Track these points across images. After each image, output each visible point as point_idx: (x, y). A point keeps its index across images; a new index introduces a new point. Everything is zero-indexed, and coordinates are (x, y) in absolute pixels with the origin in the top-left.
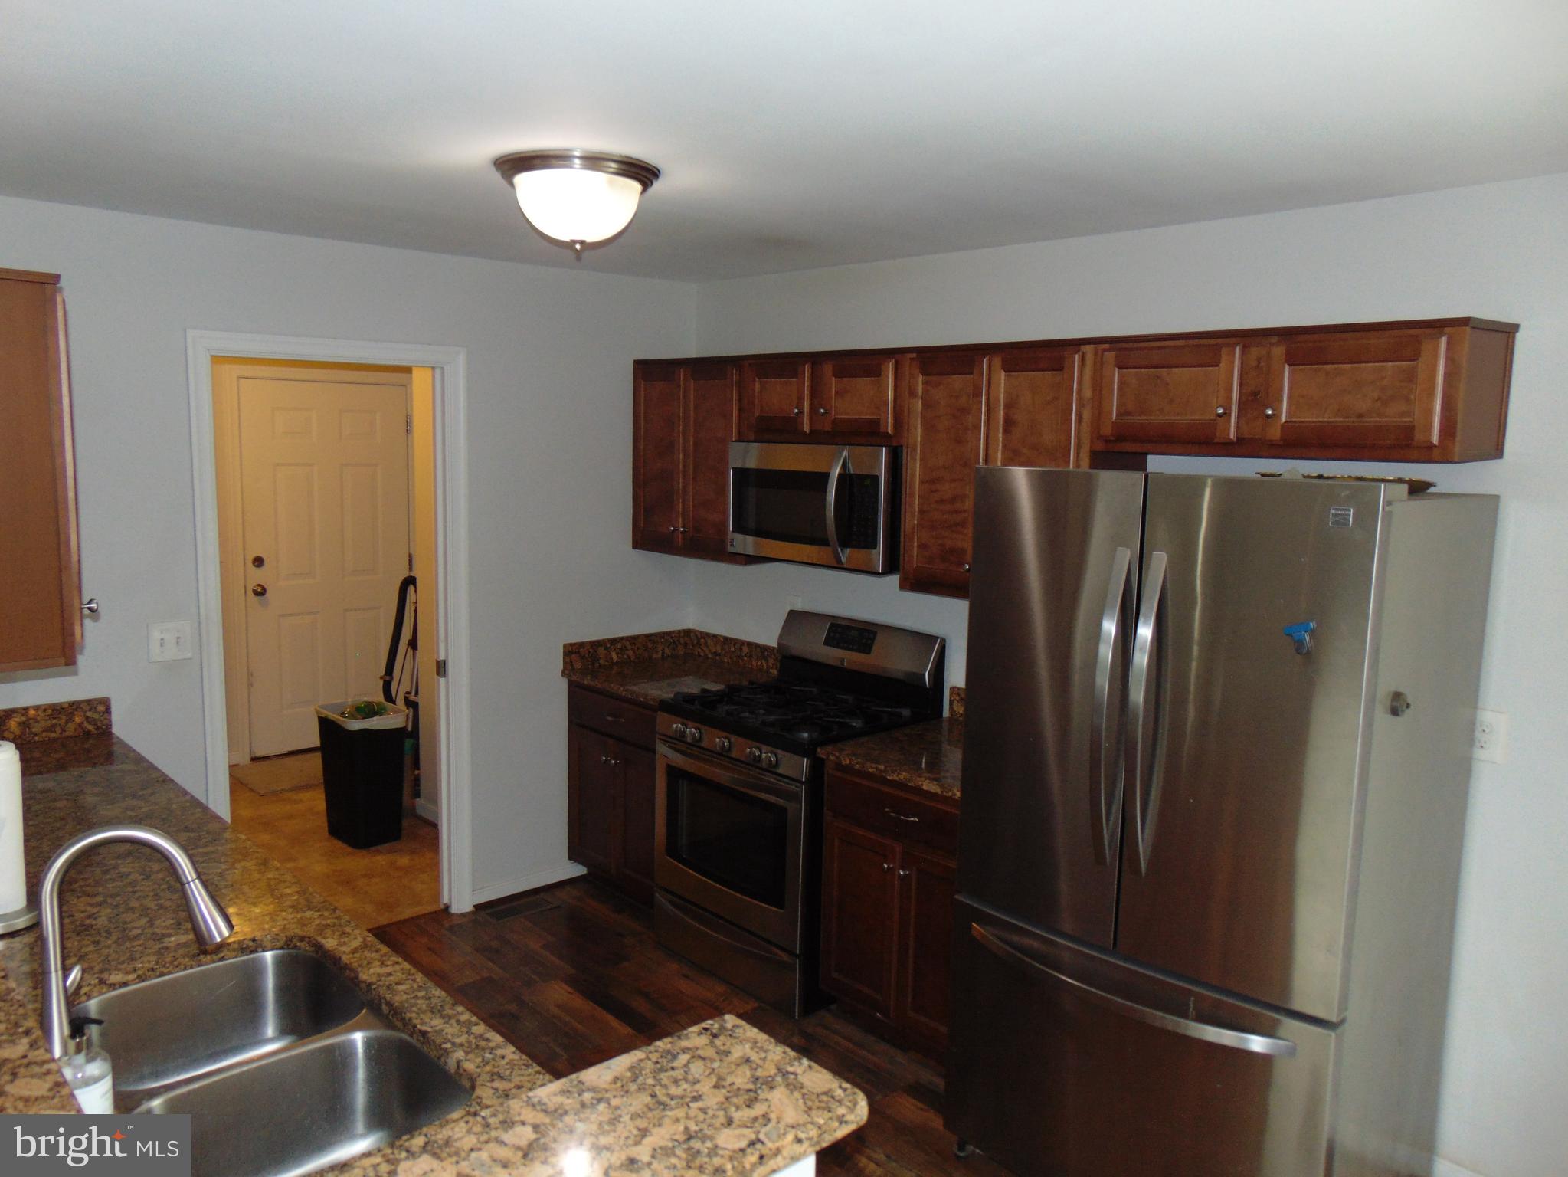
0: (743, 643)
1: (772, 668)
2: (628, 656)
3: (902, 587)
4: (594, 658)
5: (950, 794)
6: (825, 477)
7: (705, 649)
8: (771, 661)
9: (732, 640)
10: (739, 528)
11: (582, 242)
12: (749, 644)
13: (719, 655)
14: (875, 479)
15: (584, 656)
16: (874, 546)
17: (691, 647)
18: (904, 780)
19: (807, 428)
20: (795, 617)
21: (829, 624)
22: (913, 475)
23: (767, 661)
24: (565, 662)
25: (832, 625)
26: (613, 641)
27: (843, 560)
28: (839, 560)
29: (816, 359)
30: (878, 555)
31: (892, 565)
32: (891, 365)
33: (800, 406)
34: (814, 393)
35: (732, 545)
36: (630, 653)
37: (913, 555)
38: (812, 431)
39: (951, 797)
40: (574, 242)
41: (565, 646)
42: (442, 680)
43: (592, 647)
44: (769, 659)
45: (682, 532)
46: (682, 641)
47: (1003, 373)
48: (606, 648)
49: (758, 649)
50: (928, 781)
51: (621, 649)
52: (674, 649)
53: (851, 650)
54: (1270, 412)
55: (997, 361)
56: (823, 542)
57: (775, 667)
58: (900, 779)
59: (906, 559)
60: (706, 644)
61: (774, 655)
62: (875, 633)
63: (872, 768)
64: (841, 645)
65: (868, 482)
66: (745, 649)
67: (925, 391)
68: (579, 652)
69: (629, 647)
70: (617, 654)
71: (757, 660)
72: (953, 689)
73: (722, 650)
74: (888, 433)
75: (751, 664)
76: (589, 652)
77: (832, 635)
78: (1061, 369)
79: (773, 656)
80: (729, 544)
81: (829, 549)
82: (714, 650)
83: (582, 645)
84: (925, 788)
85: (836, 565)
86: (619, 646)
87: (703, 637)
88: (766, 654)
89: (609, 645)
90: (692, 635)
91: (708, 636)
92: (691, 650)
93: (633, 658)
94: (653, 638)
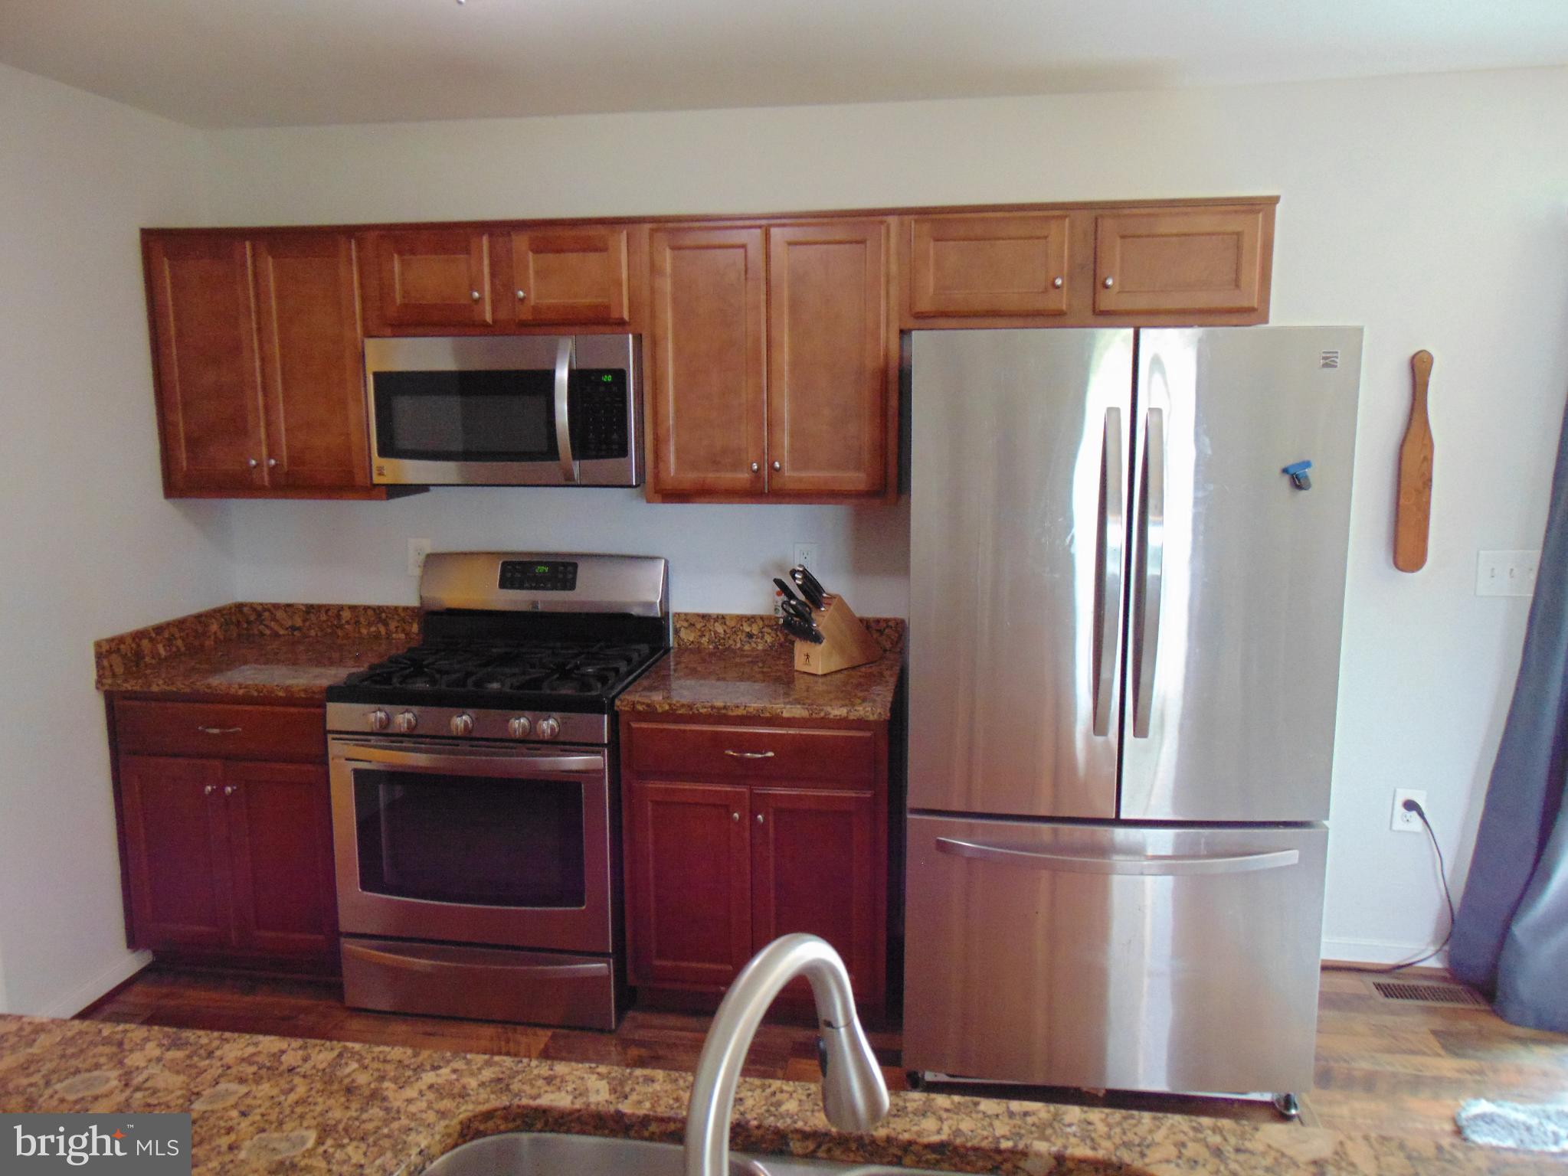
1: (396, 632)
2: (177, 647)
4: (139, 655)
5: (822, 714)
7: (272, 624)
8: (393, 625)
9: (320, 607)
10: (388, 451)
13: (299, 629)
14: (618, 374)
15: (126, 654)
16: (619, 453)
17: (245, 625)
18: (755, 712)
19: (488, 318)
20: (434, 561)
21: (501, 562)
22: (664, 368)
23: (386, 625)
24: (100, 668)
25: (504, 564)
26: (159, 629)
27: (577, 475)
28: (570, 476)
29: (500, 230)
32: (621, 238)
33: (476, 290)
36: (179, 643)
38: (495, 321)
41: (98, 645)
43: (134, 639)
44: (390, 622)
45: (271, 466)
46: (234, 619)
48: (151, 640)
49: (370, 612)
50: (788, 706)
51: (169, 640)
52: (226, 631)
53: (544, 588)
56: (547, 457)
57: (399, 629)
58: (748, 712)
60: (274, 619)
61: (398, 615)
62: (575, 566)
63: (704, 708)
64: (527, 585)
65: (608, 378)
66: (346, 615)
67: (674, 267)
68: (119, 649)
69: (177, 635)
70: (164, 645)
71: (370, 625)
72: (677, 615)
73: (305, 621)
74: (624, 318)
75: (359, 632)
76: (132, 649)
77: (509, 575)
79: (396, 617)
80: (375, 472)
81: (556, 465)
82: (290, 624)
83: (120, 640)
84: (785, 715)
85: (564, 483)
86: (166, 635)
87: (265, 610)
88: (384, 615)
89: (154, 635)
90: (245, 609)
91: (276, 606)
92: (247, 629)
93: (183, 649)
94: (203, 619)
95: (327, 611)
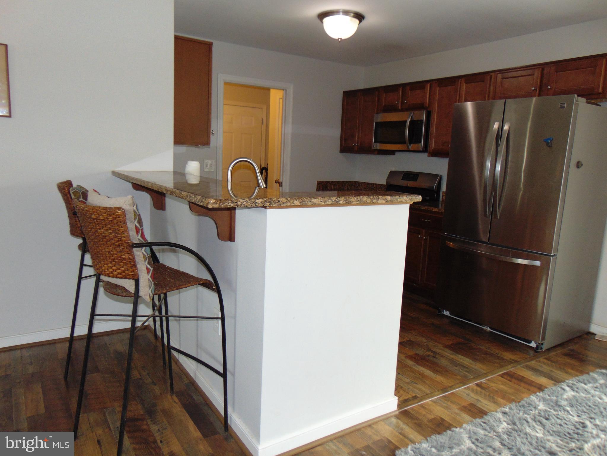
0: (374, 184)
1: (383, 190)
3: (428, 156)
4: (326, 187)
6: (405, 122)
7: (361, 187)
9: (370, 183)
10: (376, 141)
11: (341, 39)
12: (376, 184)
14: (422, 121)
15: (323, 185)
16: (420, 142)
17: (356, 187)
18: (427, 209)
19: (400, 108)
20: (392, 174)
21: (403, 174)
22: (434, 121)
24: (317, 187)
26: (332, 182)
27: (410, 148)
28: (408, 148)
29: (404, 86)
30: (421, 146)
31: (425, 150)
32: (429, 85)
33: (398, 101)
34: (403, 96)
35: (374, 147)
37: (432, 145)
38: (402, 108)
39: (441, 212)
40: (339, 39)
41: (318, 182)
42: (281, 188)
45: (357, 145)
46: (353, 184)
47: (465, 84)
48: (330, 184)
49: (379, 185)
50: (434, 208)
52: (351, 187)
53: (410, 181)
54: (549, 87)
55: (463, 80)
56: (403, 142)
59: (430, 146)
60: (362, 186)
62: (418, 176)
63: (417, 206)
64: (407, 179)
65: (419, 122)
66: (375, 186)
67: (439, 92)
69: (337, 184)
70: (333, 186)
71: (379, 189)
72: (443, 192)
73: (367, 187)
74: (426, 107)
75: (376, 190)
76: (325, 184)
77: (404, 177)
78: (483, 81)
79: (384, 187)
80: (373, 146)
81: (405, 145)
82: (364, 187)
83: (323, 182)
84: (433, 210)
85: (408, 150)
86: (334, 184)
87: (361, 183)
88: (382, 186)
89: (331, 183)
90: (357, 183)
91: (362, 182)
92: (356, 188)
93: (338, 188)
94: (345, 182)
95: (371, 185)
